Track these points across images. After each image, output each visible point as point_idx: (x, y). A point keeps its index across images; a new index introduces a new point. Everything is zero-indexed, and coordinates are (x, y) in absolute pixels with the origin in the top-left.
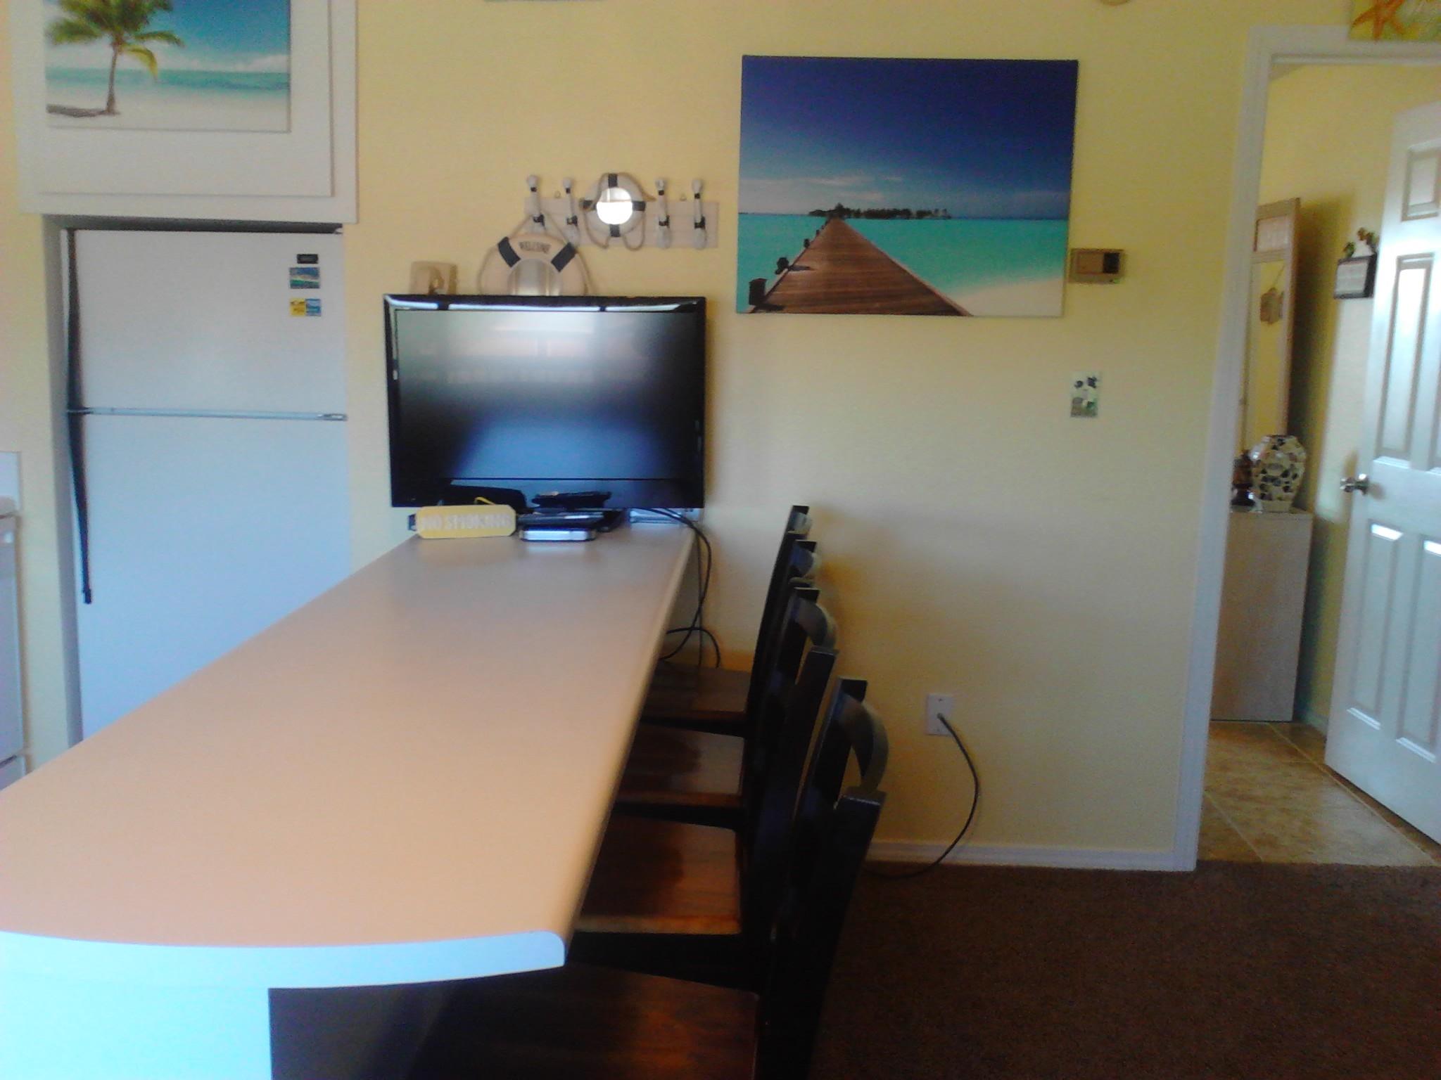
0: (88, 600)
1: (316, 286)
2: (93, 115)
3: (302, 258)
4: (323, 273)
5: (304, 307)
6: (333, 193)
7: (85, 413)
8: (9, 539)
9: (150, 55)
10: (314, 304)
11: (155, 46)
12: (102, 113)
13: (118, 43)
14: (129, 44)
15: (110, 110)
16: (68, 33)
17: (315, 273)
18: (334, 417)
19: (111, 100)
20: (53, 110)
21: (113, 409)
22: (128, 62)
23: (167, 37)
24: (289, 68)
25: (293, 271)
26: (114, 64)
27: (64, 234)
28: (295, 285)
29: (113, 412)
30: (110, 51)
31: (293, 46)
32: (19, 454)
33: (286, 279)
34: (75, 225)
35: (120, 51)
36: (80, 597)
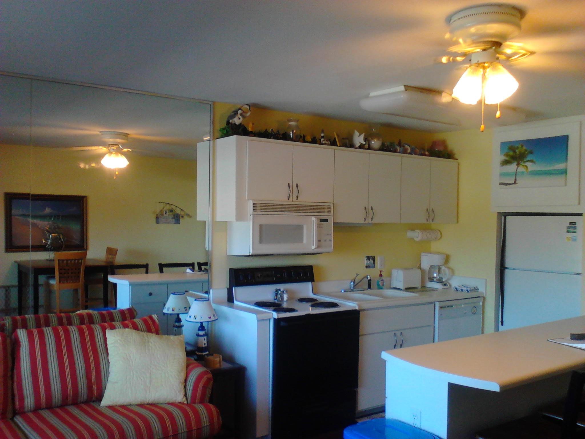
0: (502, 324)
1: (575, 232)
2: (510, 185)
3: (571, 224)
4: (577, 228)
5: (571, 239)
6: (579, 204)
7: (505, 269)
8: (481, 304)
9: (527, 167)
10: (574, 238)
11: (528, 164)
12: (513, 184)
13: (518, 164)
14: (521, 164)
15: (515, 183)
16: (505, 163)
17: (575, 228)
18: (579, 274)
19: (516, 180)
20: (500, 184)
21: (514, 268)
22: (521, 169)
23: (531, 161)
24: (566, 166)
25: (568, 228)
26: (517, 170)
27: (503, 217)
28: (568, 232)
29: (514, 269)
30: (516, 167)
31: (568, 161)
32: (486, 279)
33: (565, 230)
34: (506, 215)
35: (519, 166)
36: (500, 323)
